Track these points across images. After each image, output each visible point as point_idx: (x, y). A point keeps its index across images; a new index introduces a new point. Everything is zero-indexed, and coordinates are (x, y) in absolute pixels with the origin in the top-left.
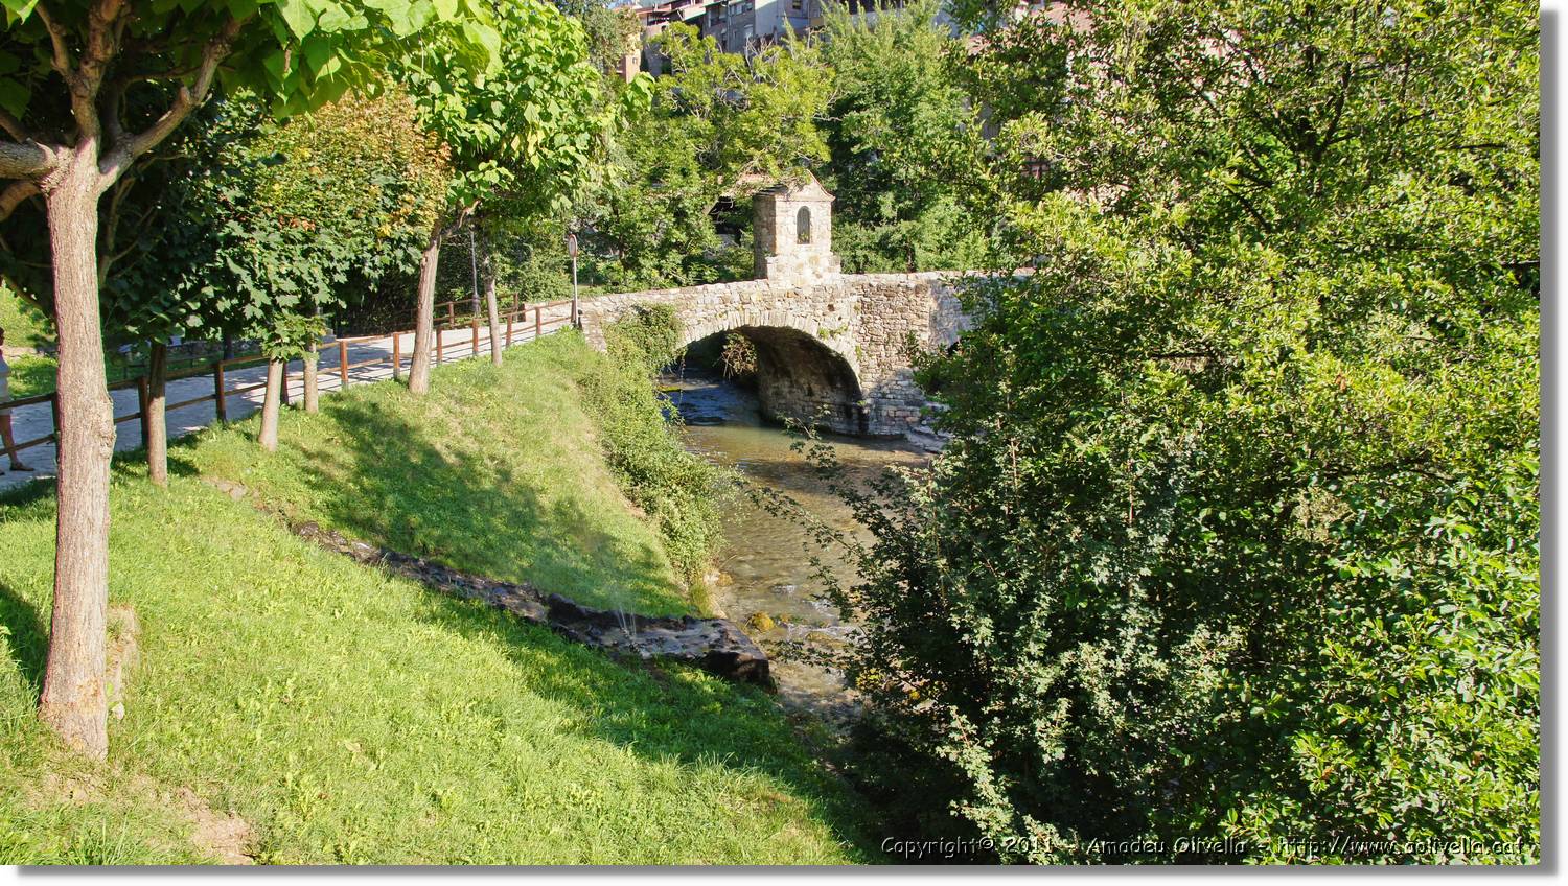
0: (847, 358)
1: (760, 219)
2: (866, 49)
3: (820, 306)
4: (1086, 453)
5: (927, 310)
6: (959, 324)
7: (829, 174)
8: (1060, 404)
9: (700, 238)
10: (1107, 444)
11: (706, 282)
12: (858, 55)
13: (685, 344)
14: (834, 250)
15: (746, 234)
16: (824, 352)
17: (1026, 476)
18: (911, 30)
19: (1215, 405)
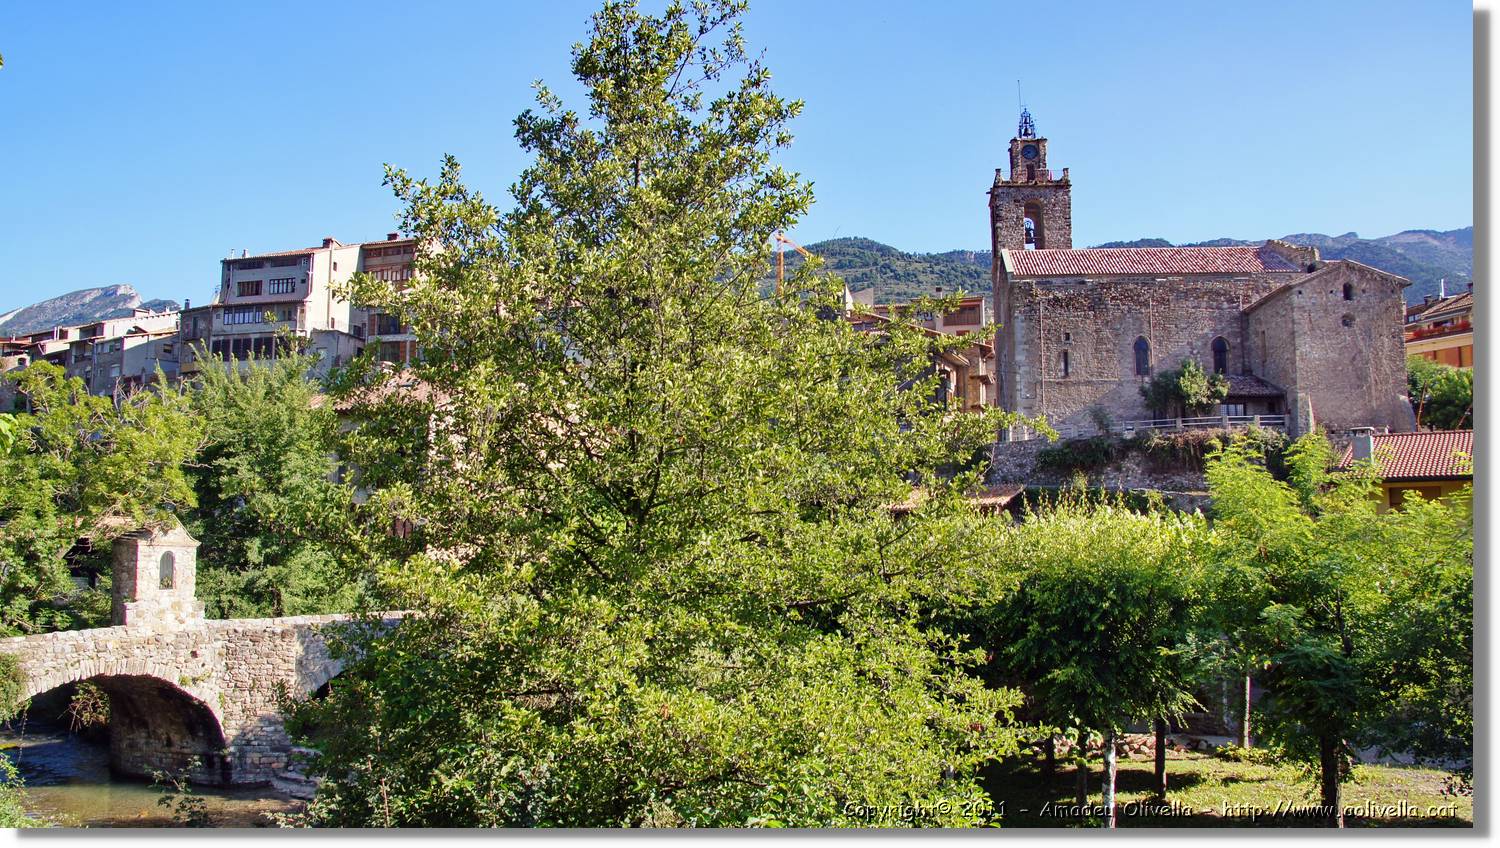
0: (209, 706)
1: (121, 564)
2: (237, 399)
3: (182, 652)
4: (453, 788)
5: (293, 654)
6: (326, 668)
7: (195, 519)
8: (428, 743)
9: (51, 583)
10: (471, 778)
11: (55, 629)
12: (230, 404)
13: (29, 696)
14: (198, 595)
15: (104, 579)
16: (186, 699)
17: (397, 814)
18: (283, 383)
19: (565, 736)
